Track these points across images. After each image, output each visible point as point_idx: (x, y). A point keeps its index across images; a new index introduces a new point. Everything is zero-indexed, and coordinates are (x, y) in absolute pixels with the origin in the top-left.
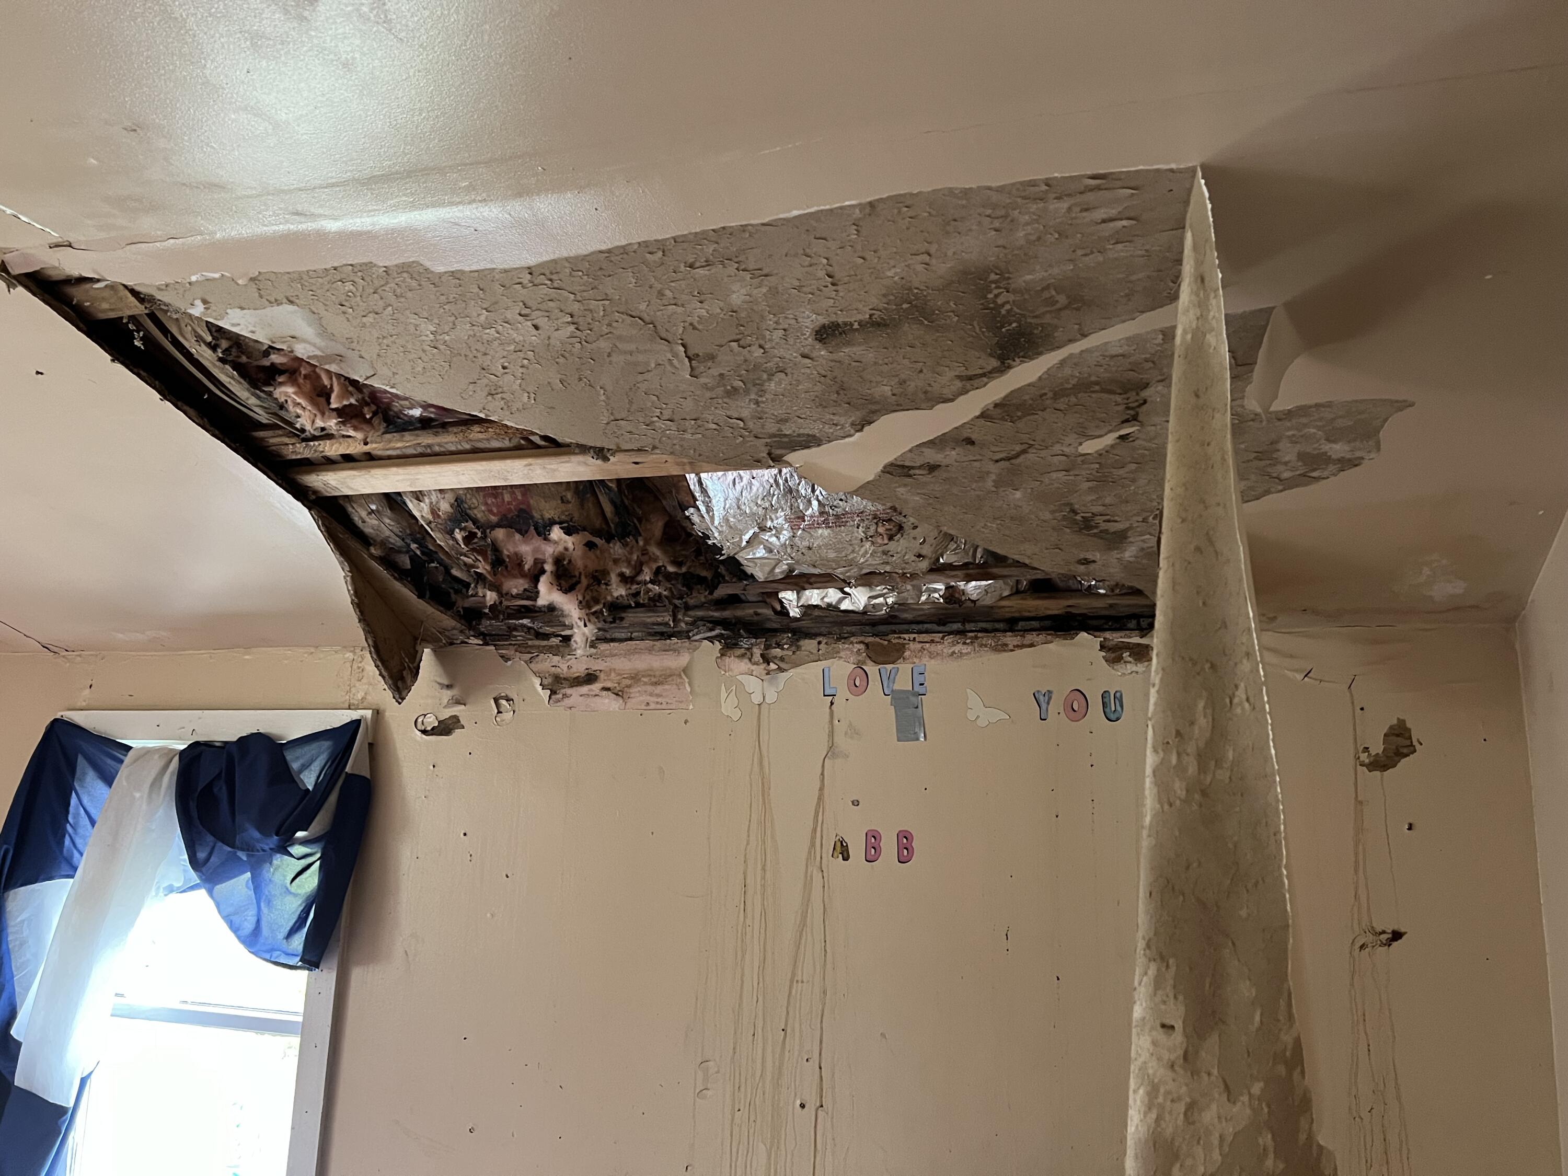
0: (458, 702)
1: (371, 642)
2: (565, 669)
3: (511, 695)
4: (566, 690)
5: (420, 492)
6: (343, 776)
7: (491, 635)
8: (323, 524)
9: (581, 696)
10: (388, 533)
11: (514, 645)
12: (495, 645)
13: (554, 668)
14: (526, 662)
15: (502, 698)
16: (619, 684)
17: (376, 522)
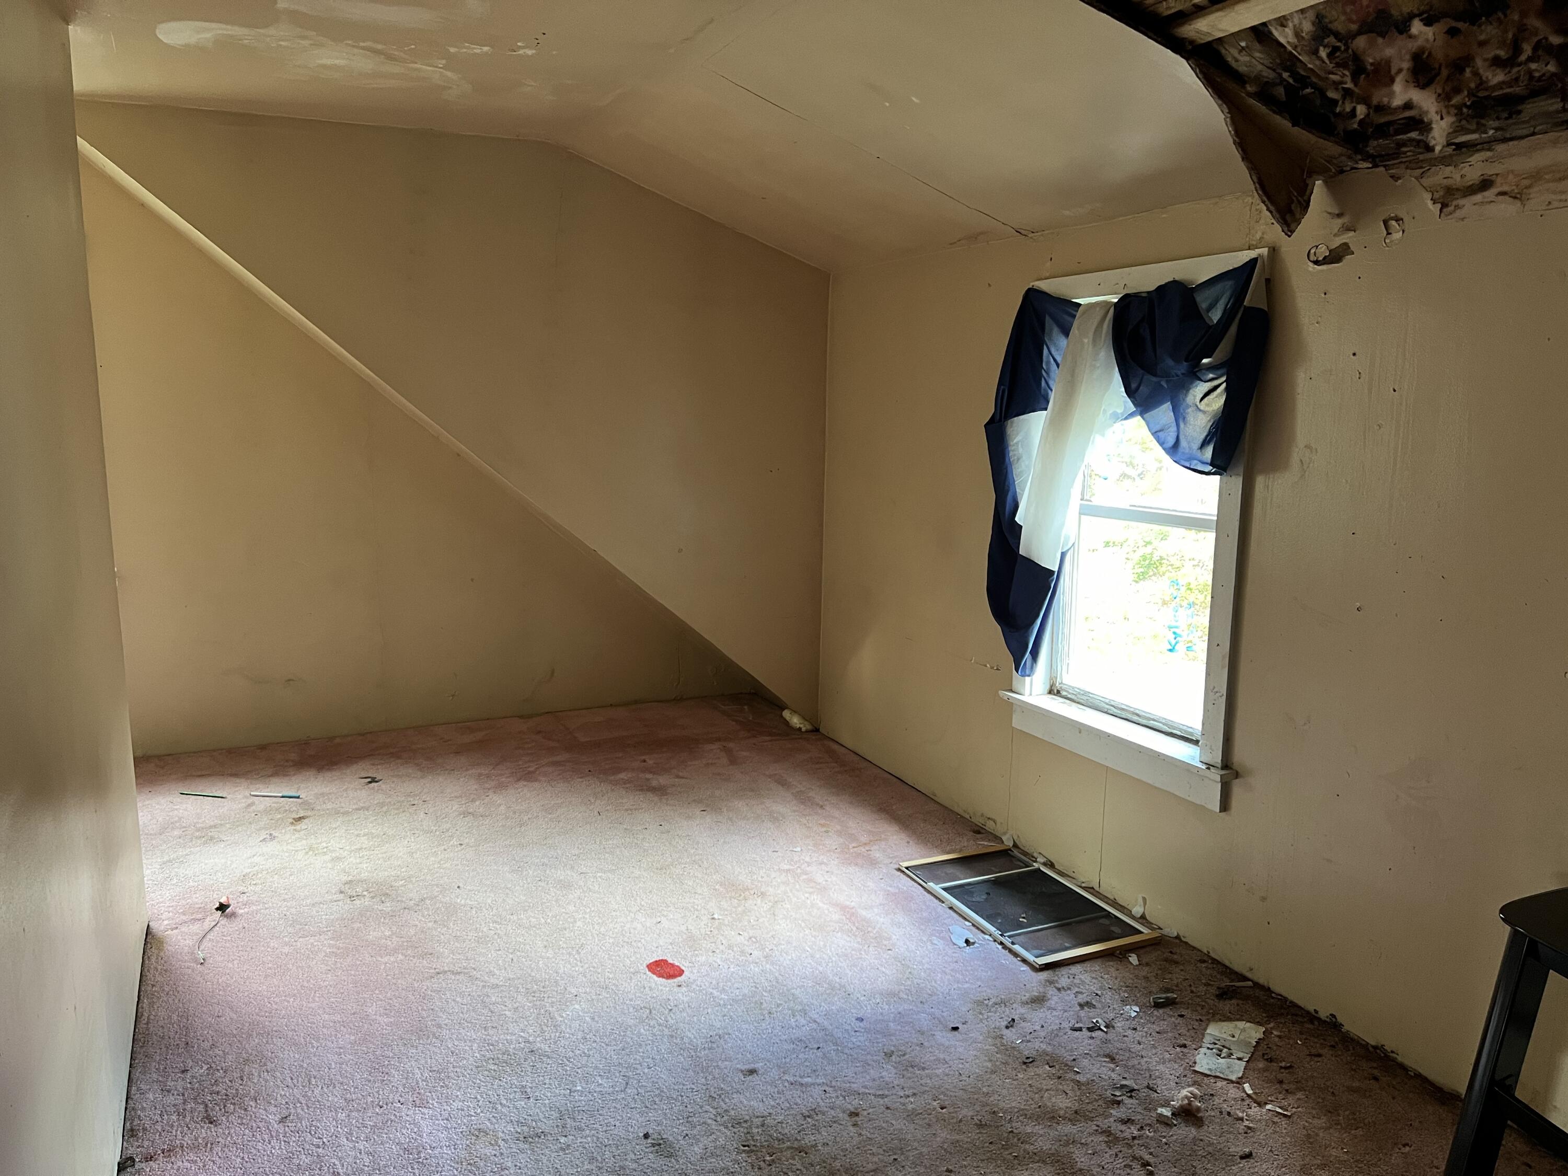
0: (1348, 229)
1: (1256, 180)
2: (1458, 179)
3: (1401, 215)
4: (1458, 201)
5: (1284, 16)
6: (1242, 309)
7: (1381, 156)
8: (1201, 71)
9: (1475, 204)
10: (1260, 67)
11: (1405, 162)
12: (1385, 166)
13: (1445, 180)
14: (1416, 178)
15: (1392, 219)
16: (1517, 186)
17: (1247, 59)
